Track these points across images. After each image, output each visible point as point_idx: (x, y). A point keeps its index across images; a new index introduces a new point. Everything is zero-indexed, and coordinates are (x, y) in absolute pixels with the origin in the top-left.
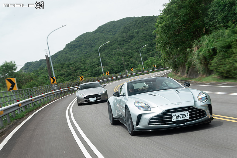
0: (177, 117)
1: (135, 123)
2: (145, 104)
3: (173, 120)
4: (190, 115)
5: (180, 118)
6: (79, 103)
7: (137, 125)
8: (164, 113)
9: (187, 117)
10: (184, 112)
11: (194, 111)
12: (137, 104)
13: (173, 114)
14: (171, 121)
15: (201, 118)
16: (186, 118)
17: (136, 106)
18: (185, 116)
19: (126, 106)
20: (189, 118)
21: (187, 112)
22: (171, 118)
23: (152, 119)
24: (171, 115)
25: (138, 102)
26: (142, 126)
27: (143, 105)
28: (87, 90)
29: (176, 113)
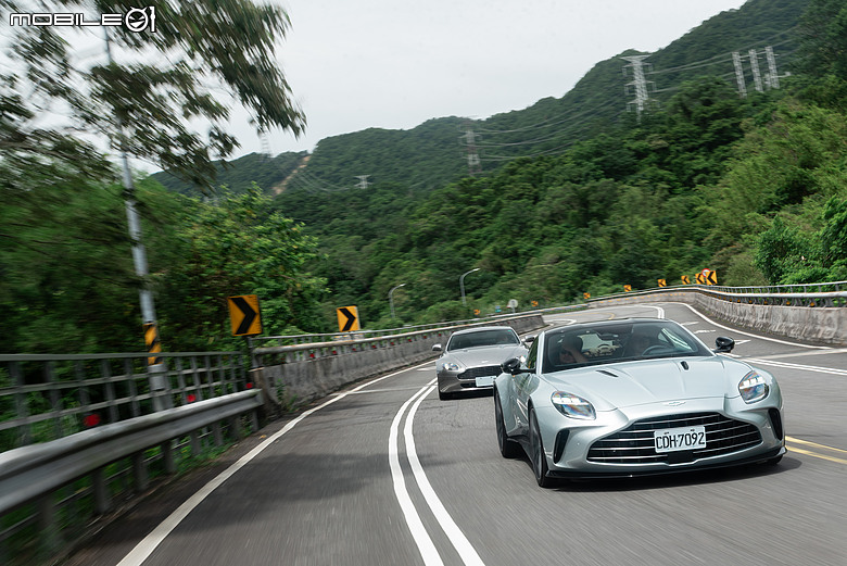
0: (670, 440)
1: (550, 455)
2: (582, 400)
3: (658, 451)
4: (708, 437)
5: (678, 444)
6: (443, 390)
7: (557, 460)
8: (632, 427)
9: (700, 444)
10: (692, 428)
11: (723, 426)
12: (558, 400)
13: (658, 433)
14: (652, 452)
15: (745, 447)
16: (697, 446)
17: (556, 405)
18: (693, 441)
19: (530, 403)
20: (705, 446)
21: (701, 429)
22: (652, 443)
23: (597, 443)
24: (652, 435)
25: (562, 395)
26: (570, 463)
27: (576, 402)
28: (470, 350)
29: (666, 430)
